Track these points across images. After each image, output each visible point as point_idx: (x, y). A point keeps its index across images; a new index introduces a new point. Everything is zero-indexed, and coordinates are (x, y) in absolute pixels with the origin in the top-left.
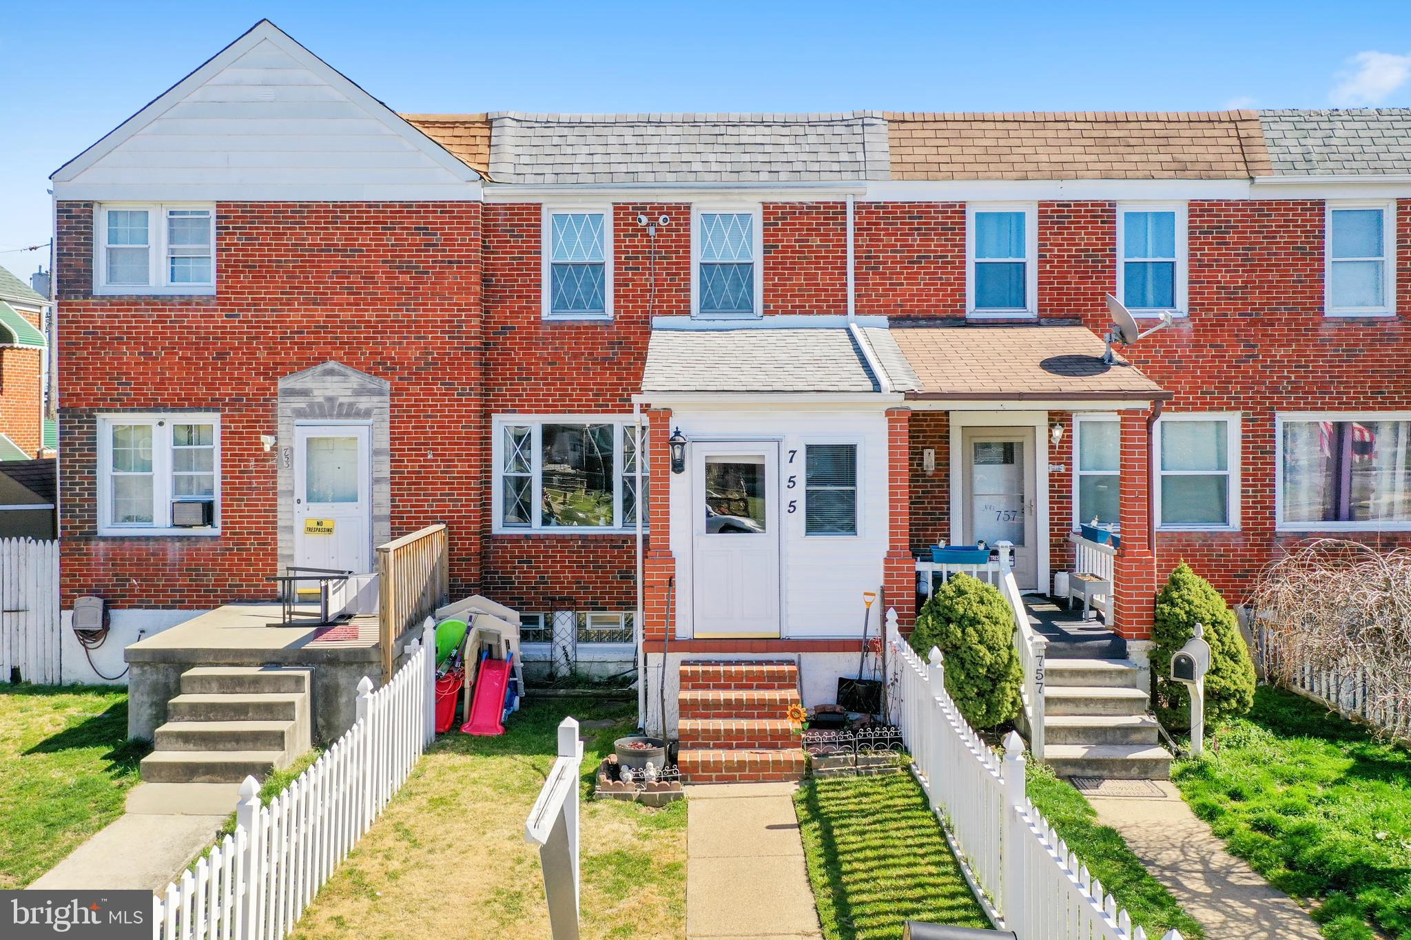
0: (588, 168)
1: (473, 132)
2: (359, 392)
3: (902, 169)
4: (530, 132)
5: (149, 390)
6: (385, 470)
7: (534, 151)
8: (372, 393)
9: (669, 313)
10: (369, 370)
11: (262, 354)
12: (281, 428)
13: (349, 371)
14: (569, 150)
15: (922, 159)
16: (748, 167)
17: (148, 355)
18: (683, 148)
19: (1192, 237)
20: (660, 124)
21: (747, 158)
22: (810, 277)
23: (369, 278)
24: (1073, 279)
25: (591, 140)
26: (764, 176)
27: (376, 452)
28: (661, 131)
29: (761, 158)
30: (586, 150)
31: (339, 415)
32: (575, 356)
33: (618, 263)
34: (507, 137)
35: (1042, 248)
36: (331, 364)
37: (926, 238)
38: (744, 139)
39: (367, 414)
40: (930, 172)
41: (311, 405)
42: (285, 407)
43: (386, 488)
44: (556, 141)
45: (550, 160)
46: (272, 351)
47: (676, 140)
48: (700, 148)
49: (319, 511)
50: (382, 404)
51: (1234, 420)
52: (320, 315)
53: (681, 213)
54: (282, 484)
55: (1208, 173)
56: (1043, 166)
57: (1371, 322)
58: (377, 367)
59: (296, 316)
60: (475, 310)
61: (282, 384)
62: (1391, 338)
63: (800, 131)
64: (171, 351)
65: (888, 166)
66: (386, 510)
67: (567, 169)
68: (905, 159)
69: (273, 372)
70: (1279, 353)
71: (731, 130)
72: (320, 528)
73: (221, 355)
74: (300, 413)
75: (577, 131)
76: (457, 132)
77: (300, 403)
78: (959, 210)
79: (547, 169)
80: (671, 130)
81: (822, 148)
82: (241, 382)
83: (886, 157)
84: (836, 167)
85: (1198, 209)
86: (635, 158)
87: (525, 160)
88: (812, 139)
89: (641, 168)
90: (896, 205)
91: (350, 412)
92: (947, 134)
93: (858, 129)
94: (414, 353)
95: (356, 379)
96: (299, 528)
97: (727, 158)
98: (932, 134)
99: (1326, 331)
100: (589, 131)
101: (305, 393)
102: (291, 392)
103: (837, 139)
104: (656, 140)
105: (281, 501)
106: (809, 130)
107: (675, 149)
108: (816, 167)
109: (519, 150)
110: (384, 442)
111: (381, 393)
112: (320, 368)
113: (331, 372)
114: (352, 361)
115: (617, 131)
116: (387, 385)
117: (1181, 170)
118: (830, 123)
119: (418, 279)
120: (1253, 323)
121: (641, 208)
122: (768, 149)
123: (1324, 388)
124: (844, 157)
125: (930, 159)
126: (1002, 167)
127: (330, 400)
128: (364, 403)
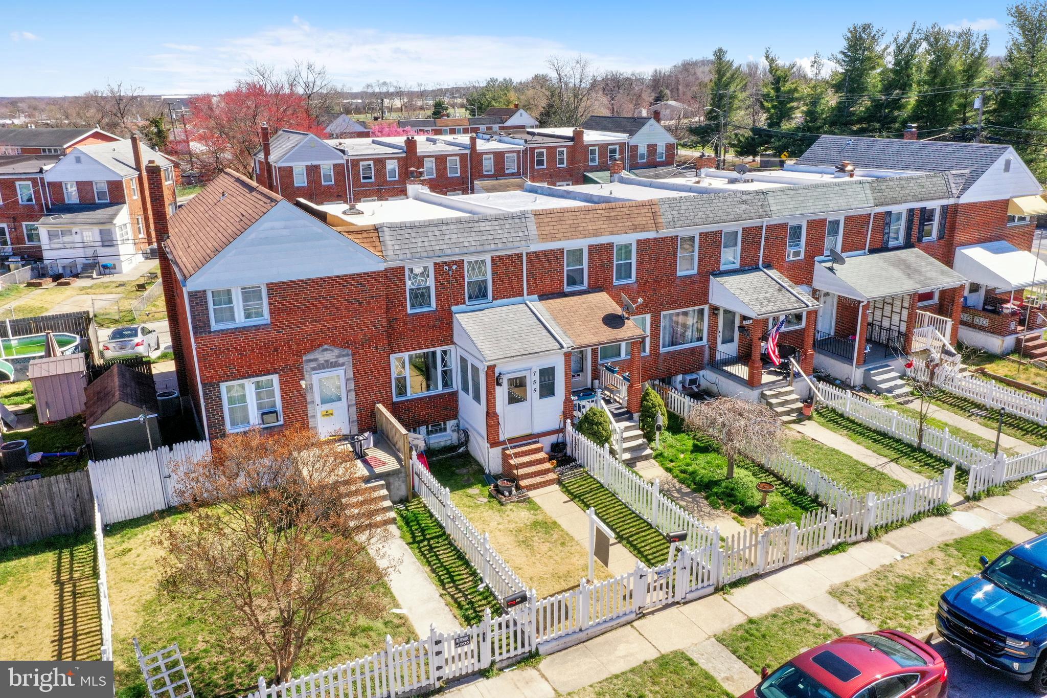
0: (423, 249)
1: (371, 235)
2: (338, 357)
3: (543, 238)
4: (395, 233)
5: (244, 370)
6: (352, 386)
7: (399, 242)
8: (344, 356)
9: (457, 304)
10: (342, 347)
11: (295, 347)
12: (306, 376)
13: (333, 348)
14: (413, 241)
15: (548, 232)
16: (486, 242)
17: (242, 354)
18: (459, 235)
19: (638, 253)
20: (447, 224)
21: (484, 238)
22: (510, 283)
23: (339, 308)
24: (600, 273)
25: (421, 234)
26: (493, 246)
27: (347, 380)
28: (448, 227)
29: (490, 237)
30: (420, 240)
31: (331, 367)
32: (423, 327)
33: (436, 287)
34: (387, 236)
35: (589, 263)
36: (326, 346)
37: (550, 263)
38: (482, 229)
39: (343, 365)
40: (551, 237)
41: (319, 365)
42: (307, 367)
43: (353, 393)
44: (407, 236)
45: (407, 246)
46: (298, 344)
47: (455, 231)
48: (466, 235)
49: (326, 407)
50: (347, 360)
51: (648, 317)
52: (318, 326)
53: (460, 263)
54: (309, 399)
55: (644, 229)
56: (591, 232)
57: (690, 276)
58: (344, 344)
59: (308, 328)
60: (384, 315)
61: (304, 358)
62: (696, 282)
63: (502, 222)
64: (252, 351)
65: (537, 237)
66: (354, 402)
67: (415, 250)
68: (544, 233)
69: (299, 354)
70: (662, 292)
71: (476, 224)
72: (328, 414)
73: (276, 349)
74: (314, 369)
75: (414, 230)
76: (365, 235)
77: (314, 365)
78: (561, 251)
79: (407, 251)
80: (452, 227)
81: (512, 230)
82: (286, 360)
83: (535, 233)
84: (518, 239)
85: (640, 243)
86: (442, 242)
87: (397, 247)
88: (507, 226)
89: (445, 247)
90: (540, 252)
91: (335, 365)
92: (556, 219)
93: (523, 220)
94: (360, 337)
95: (336, 352)
96: (319, 415)
97: (477, 238)
98: (549, 220)
99: (678, 282)
100: (419, 230)
101: (316, 360)
102: (310, 361)
103: (516, 226)
104: (447, 232)
105: (309, 406)
106: (505, 222)
107: (455, 236)
108: (511, 240)
109: (393, 242)
110: (351, 375)
111: (348, 355)
112: (321, 349)
113: (326, 350)
114: (334, 343)
115: (431, 229)
116: (350, 352)
117: (635, 228)
118: (513, 218)
119: (360, 306)
120: (656, 282)
121: (445, 263)
122: (492, 232)
123: (676, 302)
124: (521, 234)
125: (552, 232)
126: (578, 233)
127: (327, 361)
128: (341, 360)
